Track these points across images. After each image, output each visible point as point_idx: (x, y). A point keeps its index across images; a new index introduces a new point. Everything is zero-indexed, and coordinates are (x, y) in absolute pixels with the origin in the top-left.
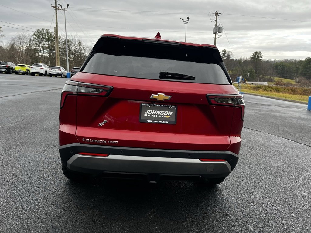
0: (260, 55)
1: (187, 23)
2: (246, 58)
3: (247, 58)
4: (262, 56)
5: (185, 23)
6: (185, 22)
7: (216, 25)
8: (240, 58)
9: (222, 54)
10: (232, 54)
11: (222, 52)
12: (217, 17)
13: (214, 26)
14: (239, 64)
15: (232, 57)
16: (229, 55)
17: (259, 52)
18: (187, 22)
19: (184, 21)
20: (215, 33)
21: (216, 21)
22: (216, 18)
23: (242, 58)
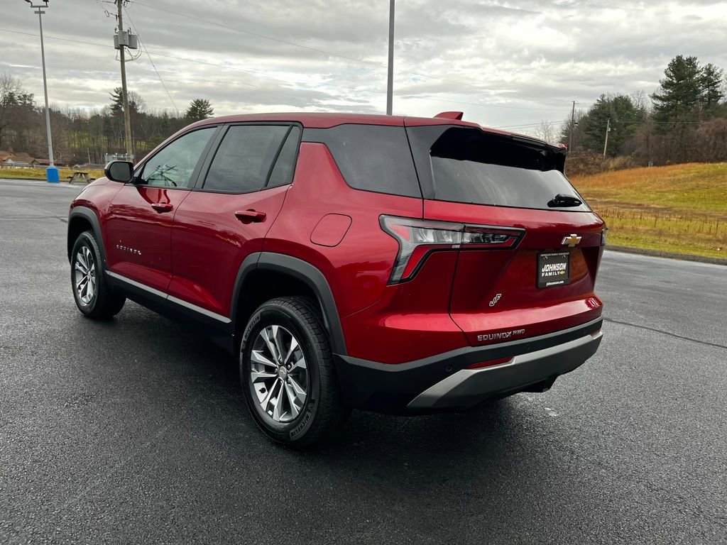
0: (208, 109)
1: (44, 12)
2: (178, 113)
3: (180, 112)
4: (211, 111)
5: (36, 12)
6: (37, 9)
7: (120, 26)
8: (162, 111)
9: (117, 99)
10: (141, 101)
11: (115, 94)
12: (120, 7)
13: (116, 29)
14: (163, 126)
15: (143, 108)
16: (134, 103)
17: (204, 101)
18: (42, 9)
19: (32, 6)
20: (120, 48)
21: (120, 16)
22: (120, 11)
23: (168, 113)
